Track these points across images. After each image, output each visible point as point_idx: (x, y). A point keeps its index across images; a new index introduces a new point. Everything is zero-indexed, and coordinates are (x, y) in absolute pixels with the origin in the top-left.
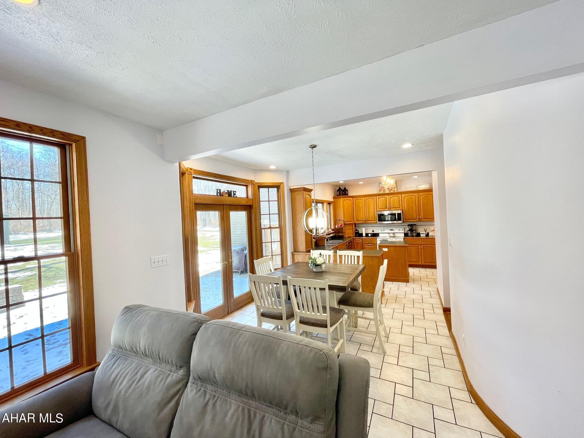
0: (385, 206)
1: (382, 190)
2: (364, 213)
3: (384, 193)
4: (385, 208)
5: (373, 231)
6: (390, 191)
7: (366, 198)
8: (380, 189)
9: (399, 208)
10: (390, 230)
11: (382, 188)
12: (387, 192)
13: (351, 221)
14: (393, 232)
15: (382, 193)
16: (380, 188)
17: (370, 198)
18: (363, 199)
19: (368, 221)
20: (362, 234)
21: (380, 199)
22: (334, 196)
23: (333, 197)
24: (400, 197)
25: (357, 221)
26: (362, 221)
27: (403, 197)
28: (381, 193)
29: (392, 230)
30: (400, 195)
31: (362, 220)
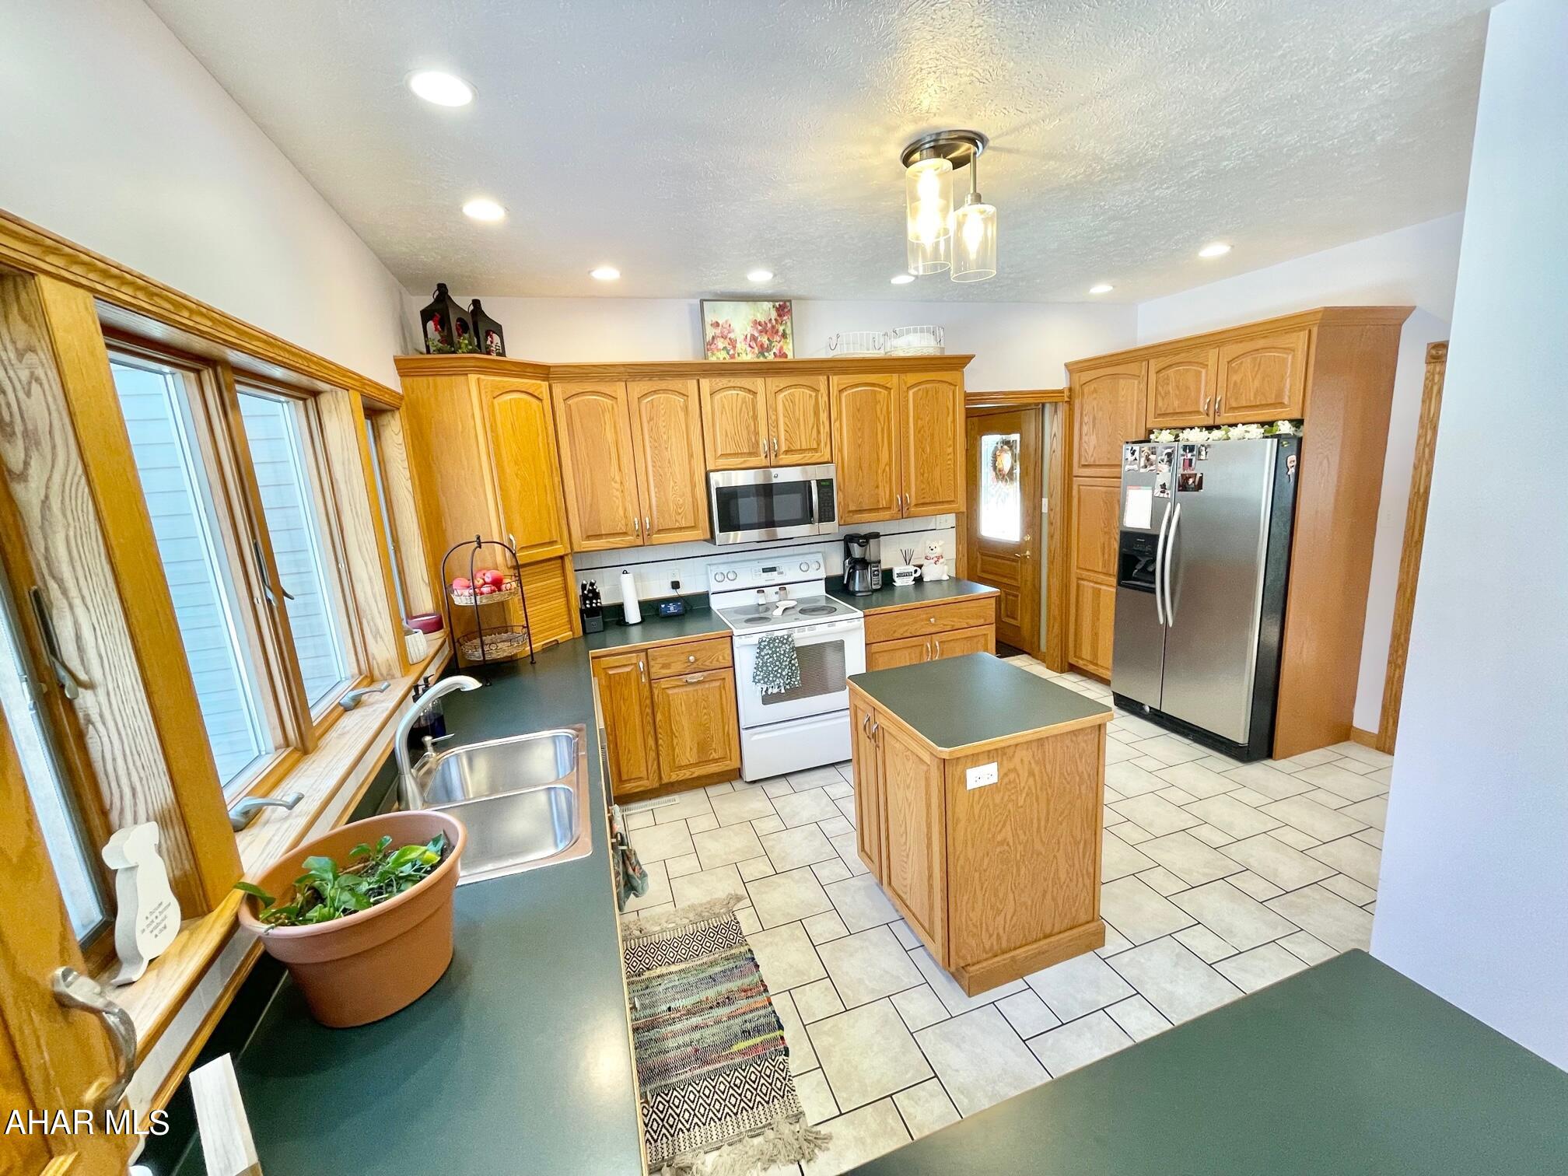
0: (749, 440)
1: (721, 344)
2: (630, 484)
3: (728, 360)
4: (750, 454)
5: (676, 585)
6: (761, 353)
7: (638, 388)
8: (709, 338)
9: (816, 450)
10: (765, 570)
11: (718, 331)
12: (748, 356)
13: (552, 543)
14: (775, 578)
15: (721, 360)
16: (710, 332)
17: (663, 385)
18: (619, 389)
19: (659, 531)
20: (619, 609)
21: (717, 397)
22: (399, 354)
23: (397, 361)
24: (823, 388)
25: (589, 537)
26: (625, 534)
27: (834, 391)
28: (713, 359)
29: (773, 569)
30: (823, 379)
31: (621, 528)
